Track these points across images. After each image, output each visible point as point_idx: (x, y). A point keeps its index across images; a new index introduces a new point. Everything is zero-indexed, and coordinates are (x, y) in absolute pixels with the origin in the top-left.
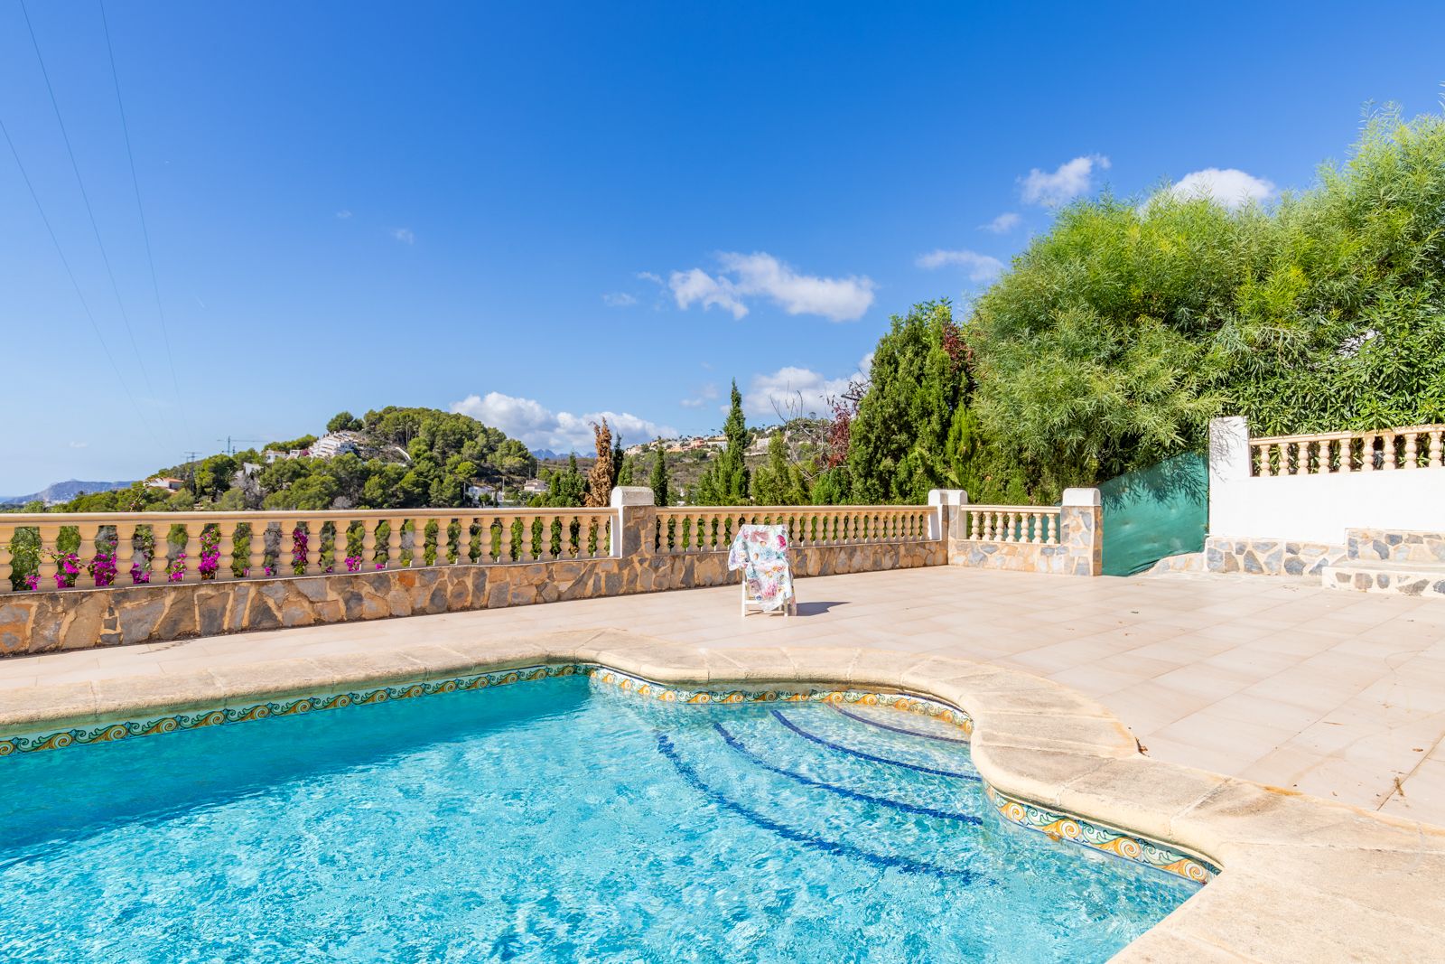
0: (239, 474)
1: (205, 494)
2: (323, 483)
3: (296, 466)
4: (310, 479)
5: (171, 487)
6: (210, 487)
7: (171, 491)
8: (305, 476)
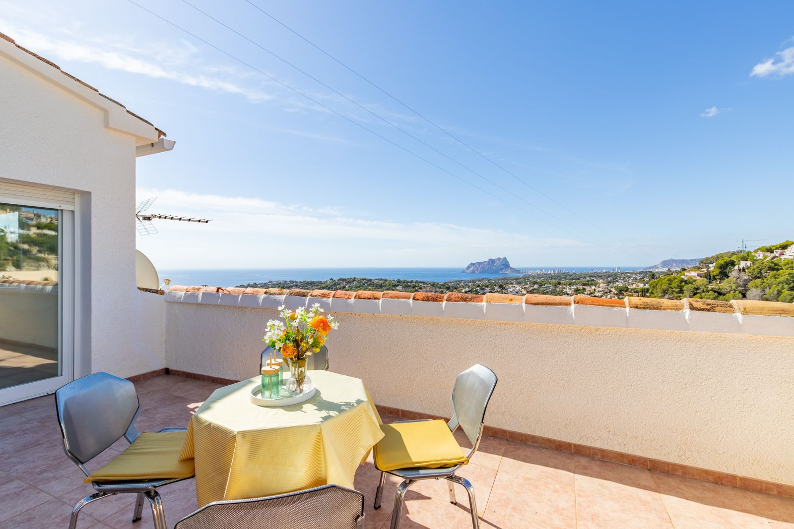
0: (736, 267)
1: (716, 279)
2: (790, 274)
3: (770, 264)
4: (781, 272)
5: (698, 275)
6: (718, 276)
7: (698, 278)
8: (778, 270)
